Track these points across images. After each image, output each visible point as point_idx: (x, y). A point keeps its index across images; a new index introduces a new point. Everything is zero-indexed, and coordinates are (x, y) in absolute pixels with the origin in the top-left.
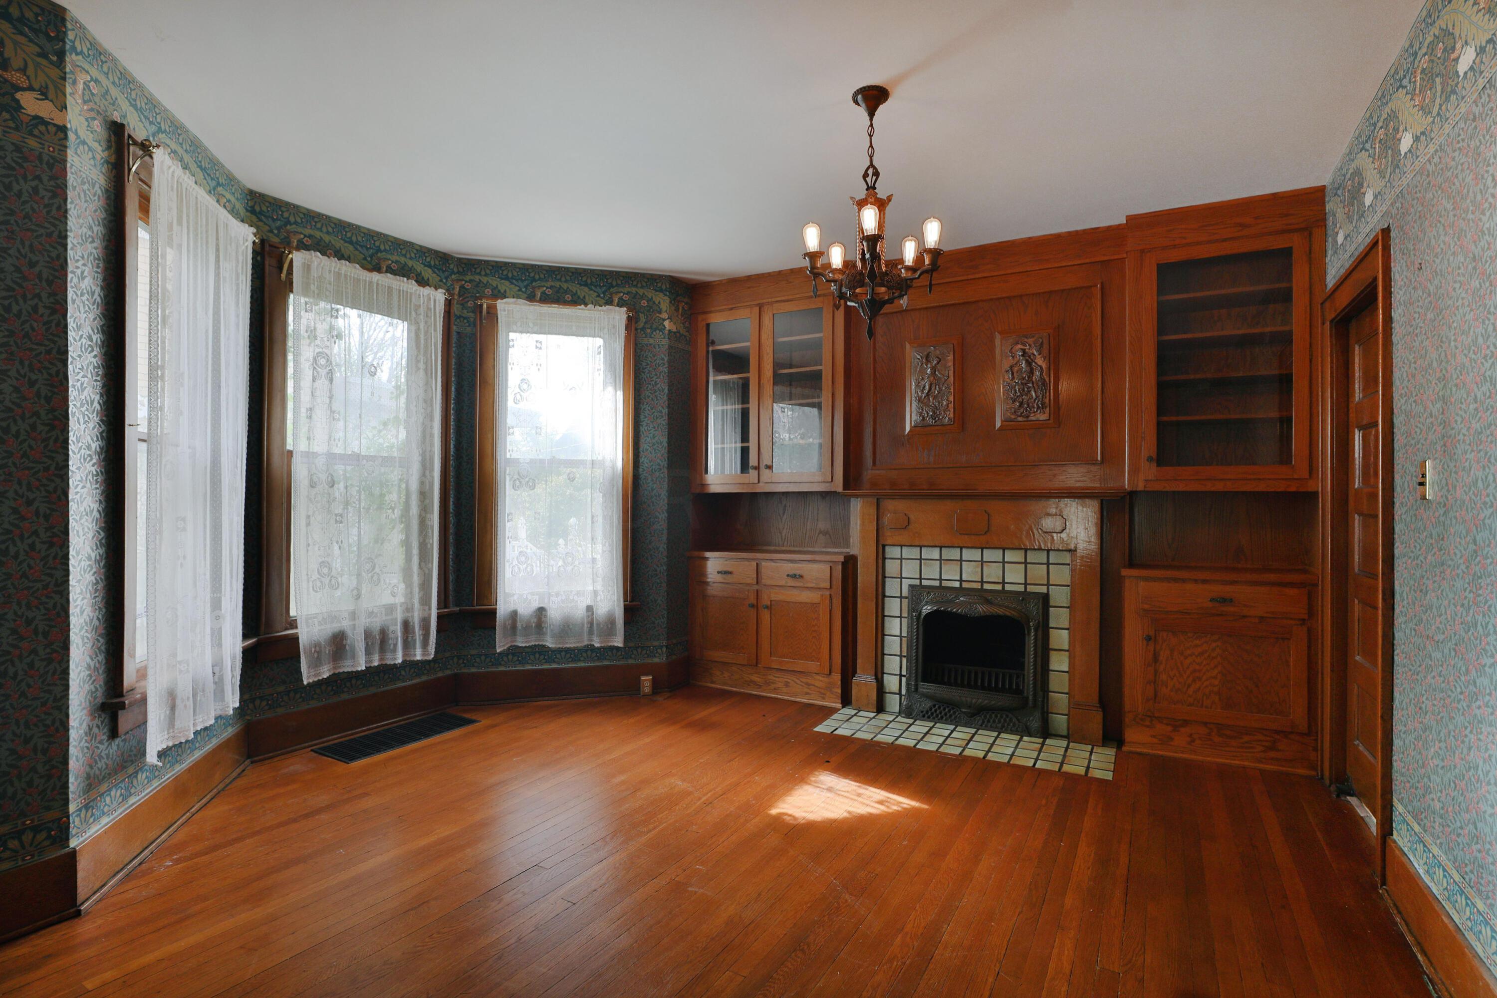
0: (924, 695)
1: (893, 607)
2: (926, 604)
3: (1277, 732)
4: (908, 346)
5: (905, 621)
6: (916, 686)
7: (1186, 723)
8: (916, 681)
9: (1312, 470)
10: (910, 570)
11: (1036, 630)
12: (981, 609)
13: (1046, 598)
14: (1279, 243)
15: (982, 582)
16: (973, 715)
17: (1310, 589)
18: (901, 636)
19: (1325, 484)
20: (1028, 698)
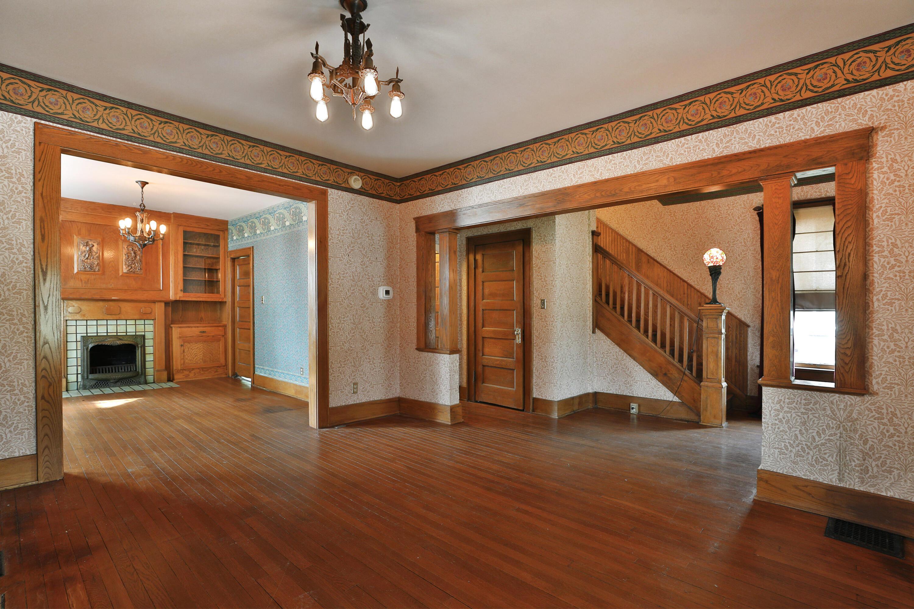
0: (91, 379)
1: (72, 346)
2: (91, 343)
3: (218, 367)
4: (75, 237)
5: (79, 352)
6: (88, 376)
7: (193, 369)
8: (87, 374)
9: (225, 296)
10: (82, 330)
11: (141, 347)
12: (119, 342)
13: (144, 336)
14: (217, 233)
15: (117, 333)
16: (116, 382)
17: (225, 326)
18: (77, 358)
19: (229, 299)
20: (139, 372)
